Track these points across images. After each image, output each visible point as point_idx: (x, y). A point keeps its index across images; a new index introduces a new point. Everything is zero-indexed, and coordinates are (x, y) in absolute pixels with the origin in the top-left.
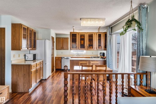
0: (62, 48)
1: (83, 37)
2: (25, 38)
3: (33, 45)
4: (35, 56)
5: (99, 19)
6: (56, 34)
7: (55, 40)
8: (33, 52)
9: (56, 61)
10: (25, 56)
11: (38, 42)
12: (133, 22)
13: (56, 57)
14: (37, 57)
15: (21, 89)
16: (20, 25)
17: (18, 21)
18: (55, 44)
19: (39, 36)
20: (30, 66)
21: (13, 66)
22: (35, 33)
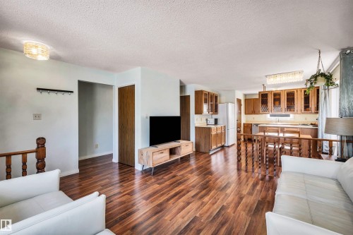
0: (254, 112)
1: (277, 97)
2: (206, 102)
3: (215, 109)
4: (216, 121)
5: (294, 73)
6: (245, 95)
7: (243, 103)
8: (215, 116)
9: (244, 128)
10: (207, 120)
11: (220, 106)
12: (319, 78)
13: (244, 124)
14: (219, 122)
15: (202, 149)
16: (202, 91)
17: (200, 88)
18: (243, 107)
19: (222, 99)
20: (210, 129)
21: (197, 128)
22: (216, 97)
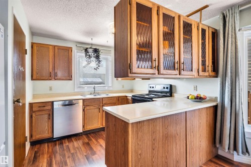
9: (31, 117)
18: (28, 58)
